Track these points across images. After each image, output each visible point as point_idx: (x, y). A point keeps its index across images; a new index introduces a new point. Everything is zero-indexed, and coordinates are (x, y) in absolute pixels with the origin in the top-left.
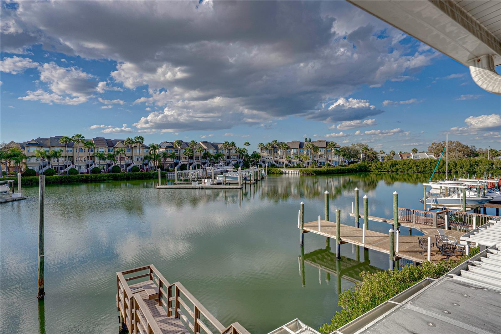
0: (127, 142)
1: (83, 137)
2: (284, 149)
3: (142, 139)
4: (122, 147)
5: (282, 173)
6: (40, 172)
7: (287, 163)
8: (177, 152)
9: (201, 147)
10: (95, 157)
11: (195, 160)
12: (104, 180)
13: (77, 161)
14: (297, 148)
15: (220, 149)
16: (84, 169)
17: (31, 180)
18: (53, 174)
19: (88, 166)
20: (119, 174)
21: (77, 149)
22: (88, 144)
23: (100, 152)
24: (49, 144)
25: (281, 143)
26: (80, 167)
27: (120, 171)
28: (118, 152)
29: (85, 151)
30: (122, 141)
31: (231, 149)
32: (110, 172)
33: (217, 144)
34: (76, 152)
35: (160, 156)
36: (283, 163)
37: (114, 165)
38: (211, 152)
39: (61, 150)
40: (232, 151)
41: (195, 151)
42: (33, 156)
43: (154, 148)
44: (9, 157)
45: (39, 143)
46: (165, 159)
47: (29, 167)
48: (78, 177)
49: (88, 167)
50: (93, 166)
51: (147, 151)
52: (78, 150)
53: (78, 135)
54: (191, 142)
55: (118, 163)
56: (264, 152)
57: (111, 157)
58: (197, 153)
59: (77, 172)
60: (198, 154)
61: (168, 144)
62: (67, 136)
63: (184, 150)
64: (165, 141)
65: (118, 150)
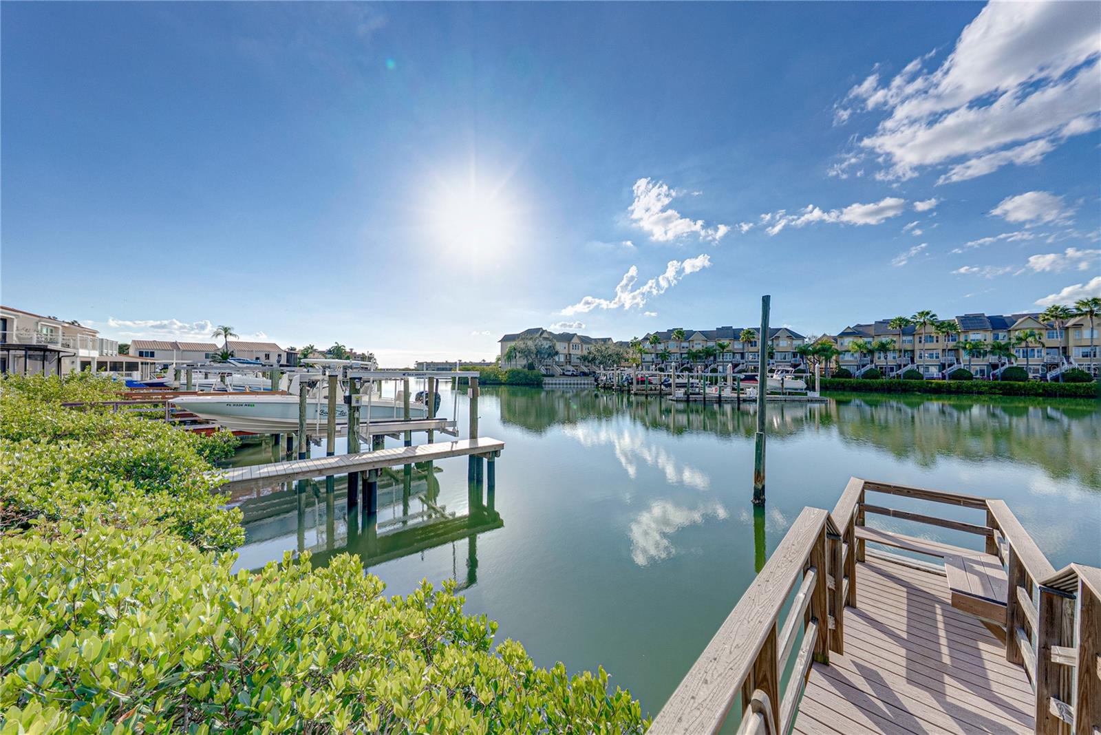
0: (1047, 315)
1: (934, 315)
4: (1033, 329)
6: (857, 373)
10: (961, 350)
12: (980, 393)
13: (921, 357)
16: (934, 371)
17: (843, 384)
18: (877, 377)
19: (942, 367)
20: (1022, 383)
21: (920, 338)
22: (946, 328)
23: (972, 340)
24: (873, 333)
26: (927, 368)
27: (1026, 379)
28: (1019, 339)
29: (937, 341)
30: (1035, 317)
32: (997, 379)
34: (920, 342)
37: (1007, 366)
39: (892, 340)
42: (847, 351)
44: (815, 352)
45: (857, 332)
47: (842, 367)
48: (922, 383)
49: (944, 368)
50: (955, 367)
52: (923, 339)
53: (923, 313)
55: (1020, 362)
57: (1003, 349)
59: (920, 377)
62: (903, 317)
65: (1022, 335)
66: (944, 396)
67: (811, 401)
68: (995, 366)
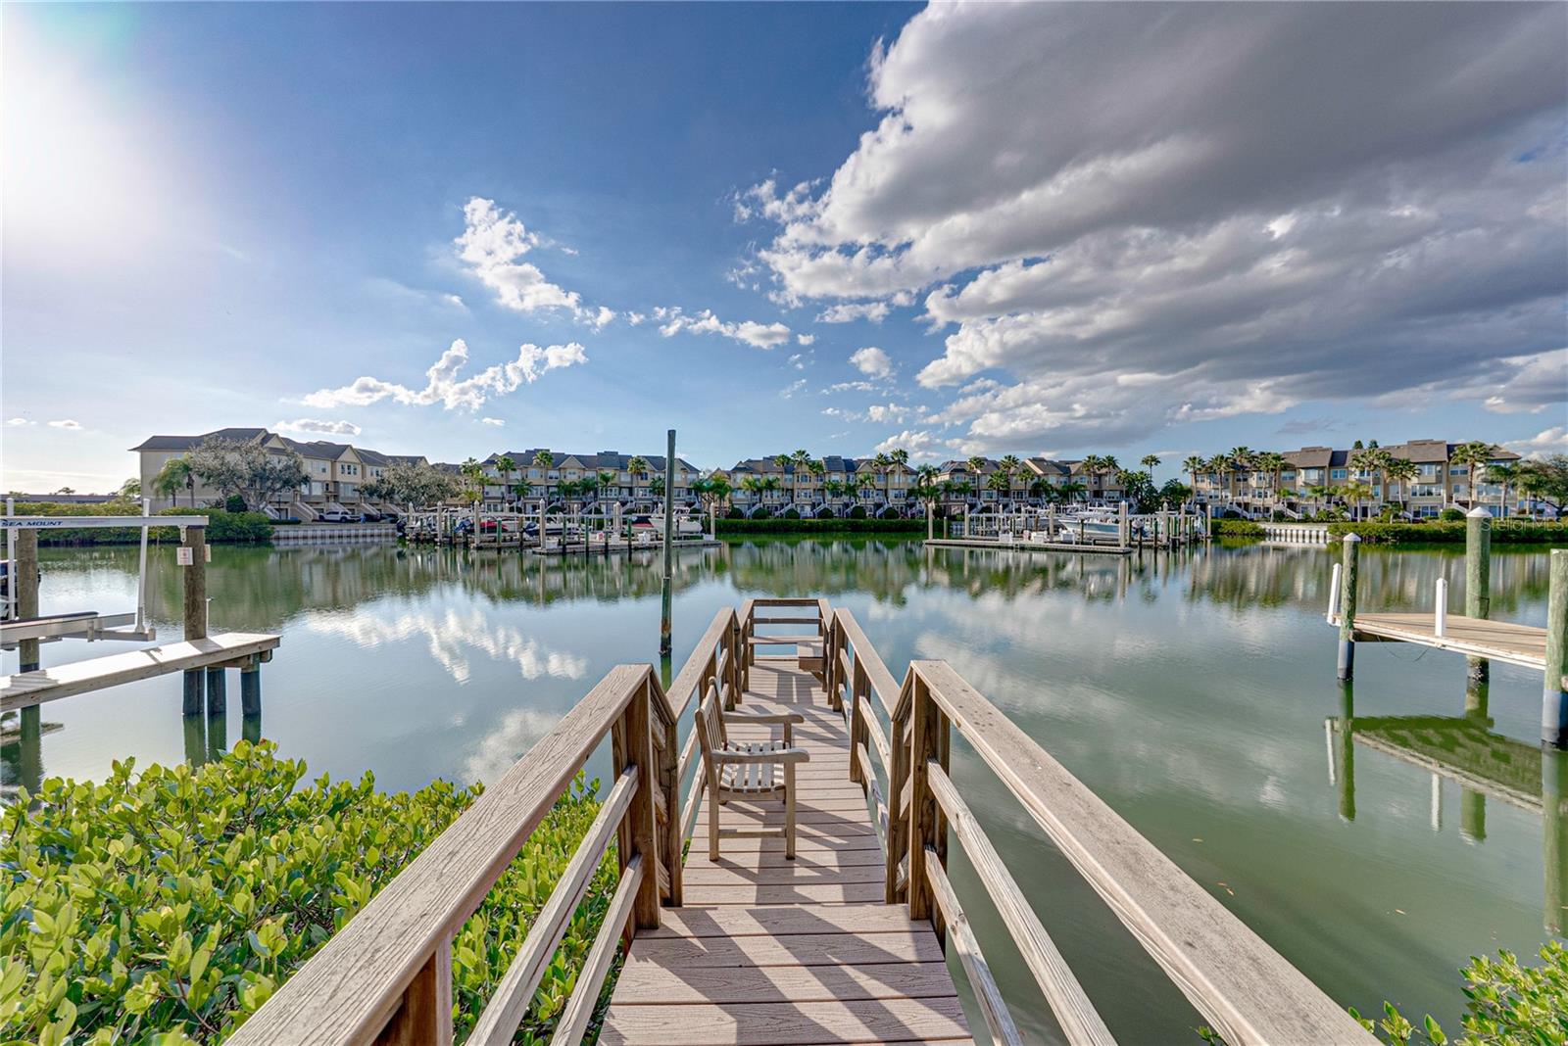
0: (877, 461)
1: (808, 455)
2: (1273, 470)
3: (905, 455)
4: (869, 473)
5: (1262, 535)
6: (748, 513)
7: (1280, 507)
8: (974, 482)
9: (1027, 471)
10: (826, 491)
11: (1012, 500)
12: (838, 530)
13: (798, 497)
14: (1322, 468)
15: (1076, 474)
17: (736, 525)
18: (764, 517)
20: (862, 521)
21: (798, 477)
22: (815, 466)
23: (833, 481)
24: (761, 469)
25: (1262, 453)
26: (803, 508)
27: (865, 517)
28: (861, 481)
29: (810, 481)
30: (869, 462)
31: (1106, 474)
32: (848, 518)
33: (1068, 463)
34: (798, 481)
35: (938, 490)
36: (1267, 510)
37: (854, 505)
38: (1053, 480)
39: (777, 478)
40: (1107, 479)
41: (1015, 478)
42: (739, 488)
43: (930, 473)
44: (711, 489)
45: (747, 468)
46: (947, 496)
47: (734, 506)
48: (799, 523)
49: (814, 507)
50: (822, 507)
51: (914, 480)
52: (800, 478)
53: (800, 452)
54: (1004, 459)
55: (861, 502)
56: (1203, 481)
57: (851, 490)
58: (1017, 483)
59: (797, 516)
60: (1021, 485)
61: (955, 466)
62: (785, 454)
63: (990, 478)
64: (950, 460)
65: (863, 478)
66: (815, 534)
67: (706, 545)
68: (846, 505)
